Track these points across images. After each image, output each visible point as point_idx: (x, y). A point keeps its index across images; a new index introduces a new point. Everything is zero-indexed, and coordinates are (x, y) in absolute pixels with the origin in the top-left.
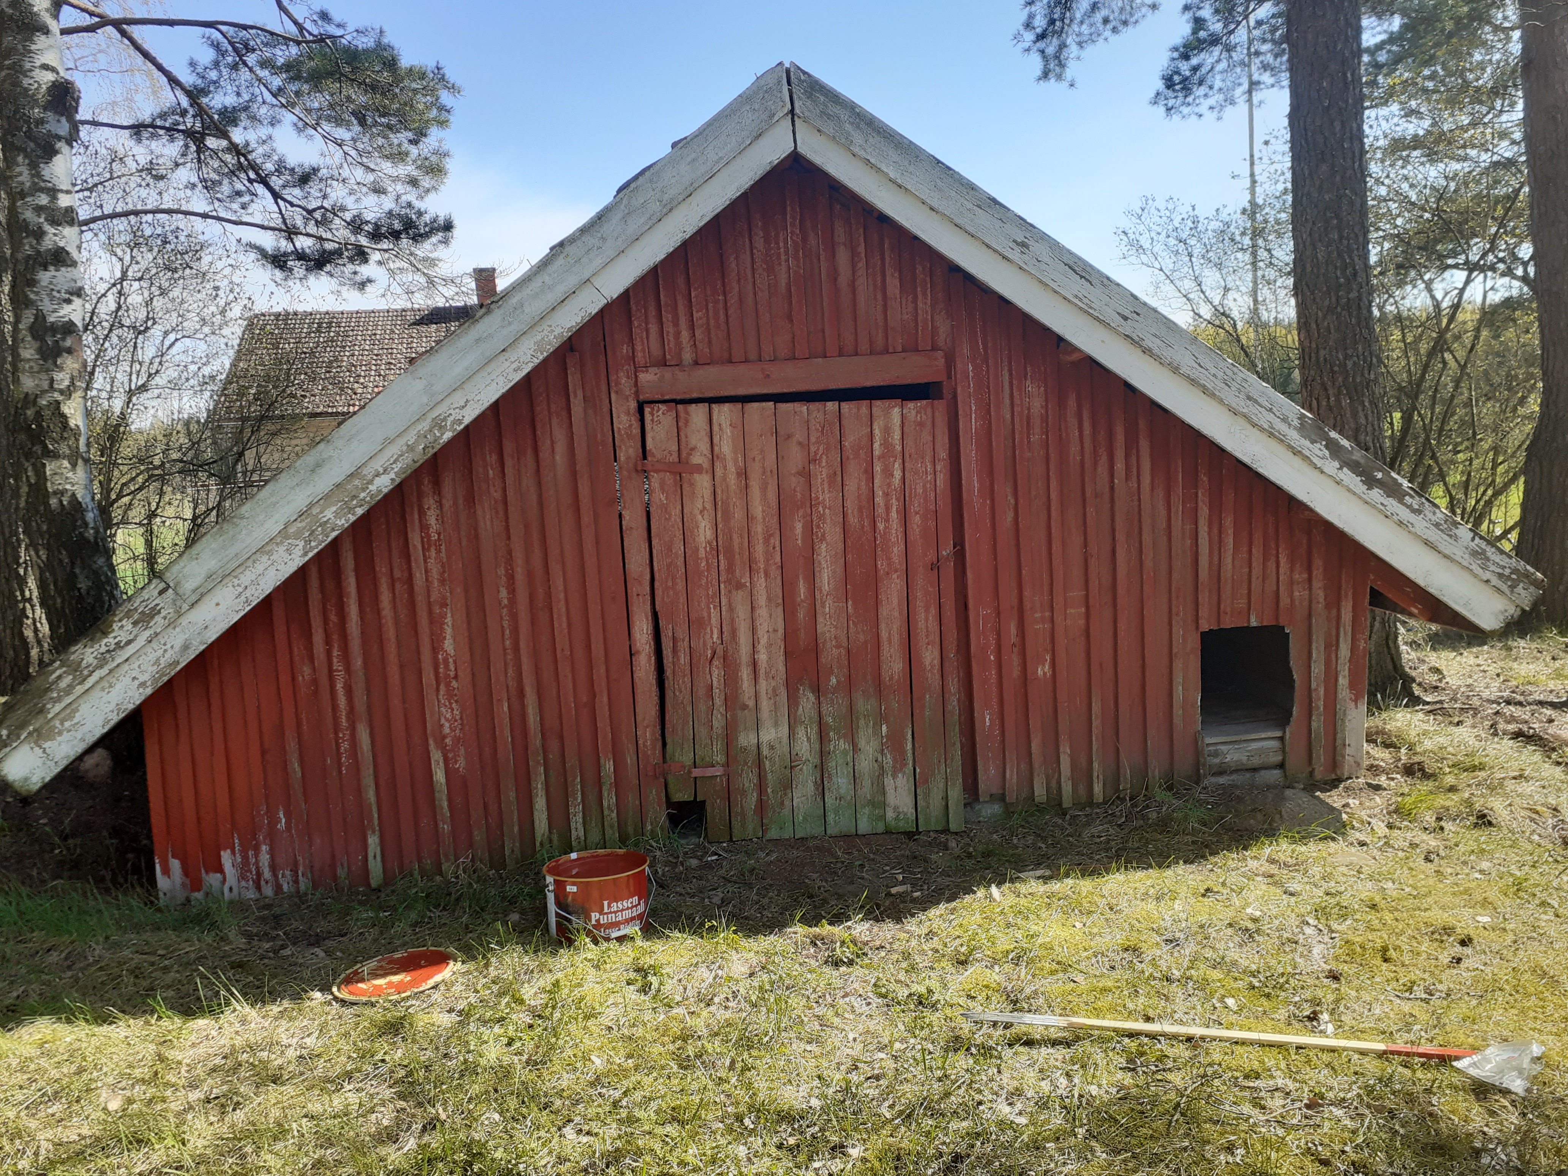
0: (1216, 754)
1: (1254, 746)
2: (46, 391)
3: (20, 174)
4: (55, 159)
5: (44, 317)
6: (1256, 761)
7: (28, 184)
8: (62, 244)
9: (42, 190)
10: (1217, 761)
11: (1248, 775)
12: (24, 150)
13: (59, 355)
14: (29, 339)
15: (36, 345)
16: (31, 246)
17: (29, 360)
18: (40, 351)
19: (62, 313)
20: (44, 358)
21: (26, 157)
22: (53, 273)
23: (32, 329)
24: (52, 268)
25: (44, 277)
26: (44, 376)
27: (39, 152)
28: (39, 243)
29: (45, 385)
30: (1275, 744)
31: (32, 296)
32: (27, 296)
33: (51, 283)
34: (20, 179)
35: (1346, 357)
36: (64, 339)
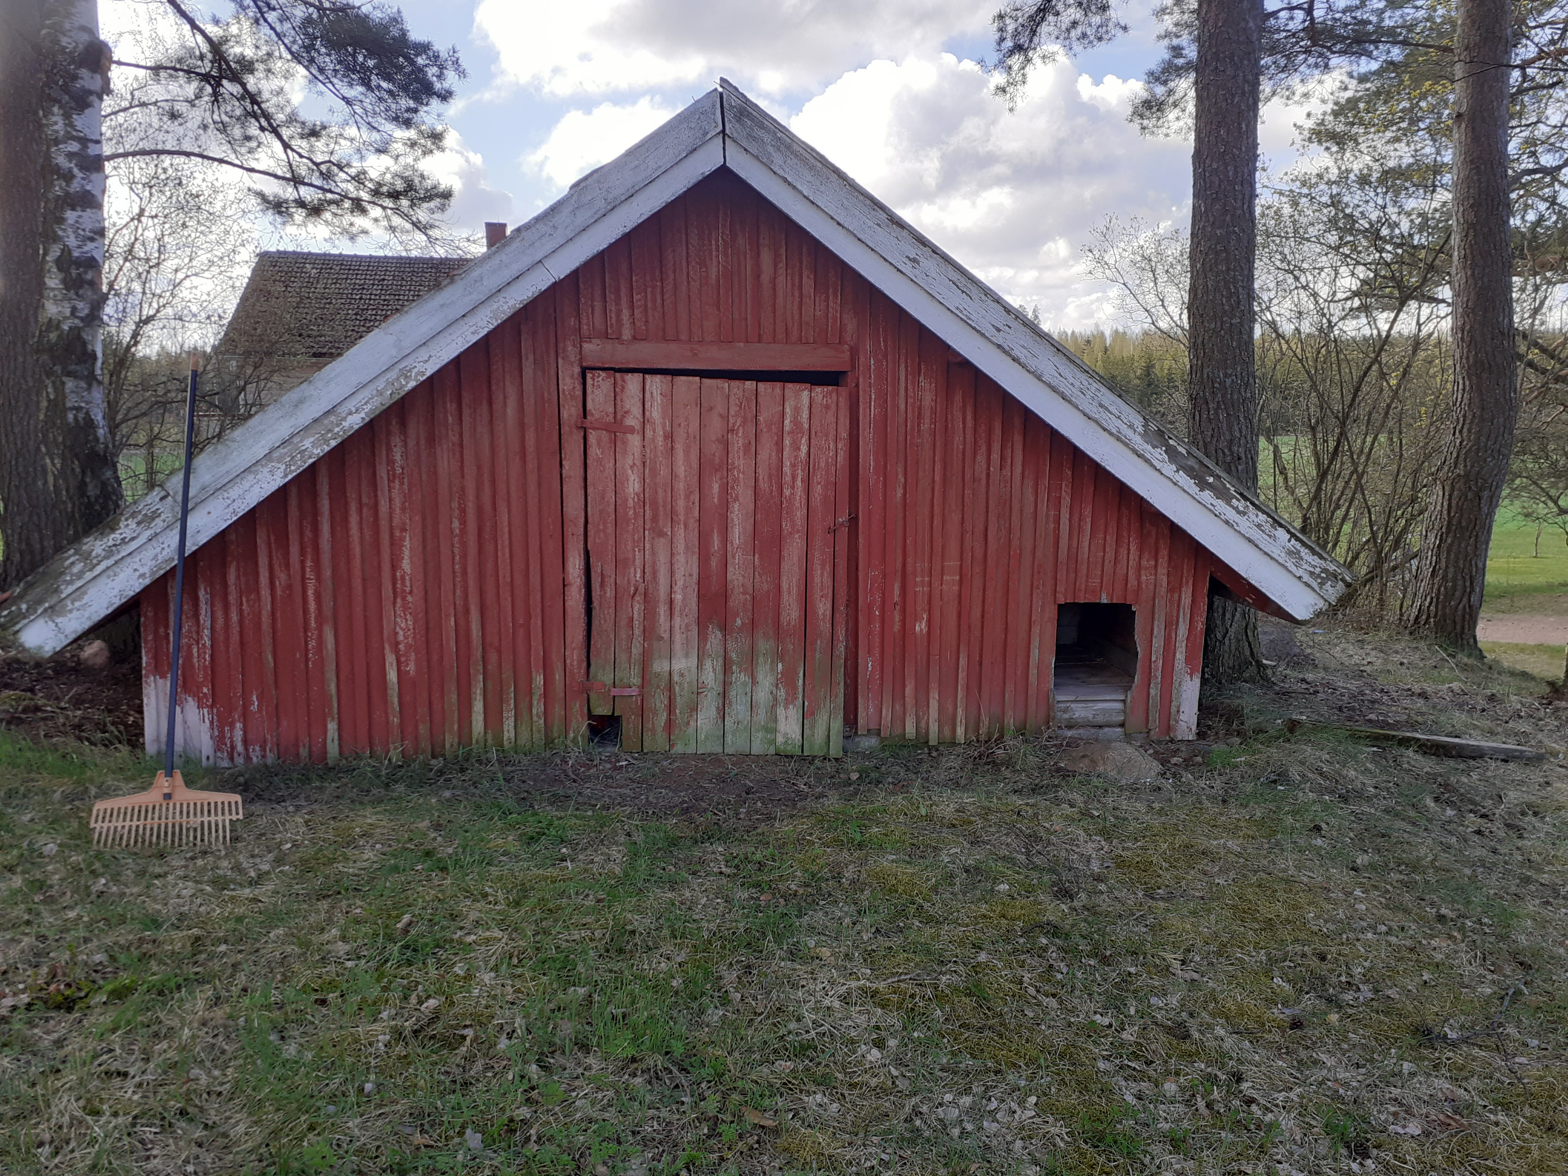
0: (1065, 711)
1: (1100, 706)
2: (68, 318)
3: (56, 123)
4: (86, 111)
5: (70, 251)
6: (1100, 719)
7: (62, 133)
8: (88, 188)
9: (74, 138)
10: (1066, 716)
11: (1093, 730)
12: (59, 102)
13: (81, 287)
14: (55, 270)
15: (61, 276)
16: (61, 188)
17: (53, 289)
18: (64, 281)
19: (86, 249)
20: (67, 288)
21: (60, 107)
22: (80, 213)
23: (58, 262)
24: (79, 209)
25: (71, 216)
26: (66, 304)
27: (73, 104)
28: (68, 185)
29: (68, 312)
30: (1119, 706)
31: (60, 233)
32: (55, 232)
33: (77, 222)
34: (56, 127)
35: (1226, 375)
36: (86, 272)
